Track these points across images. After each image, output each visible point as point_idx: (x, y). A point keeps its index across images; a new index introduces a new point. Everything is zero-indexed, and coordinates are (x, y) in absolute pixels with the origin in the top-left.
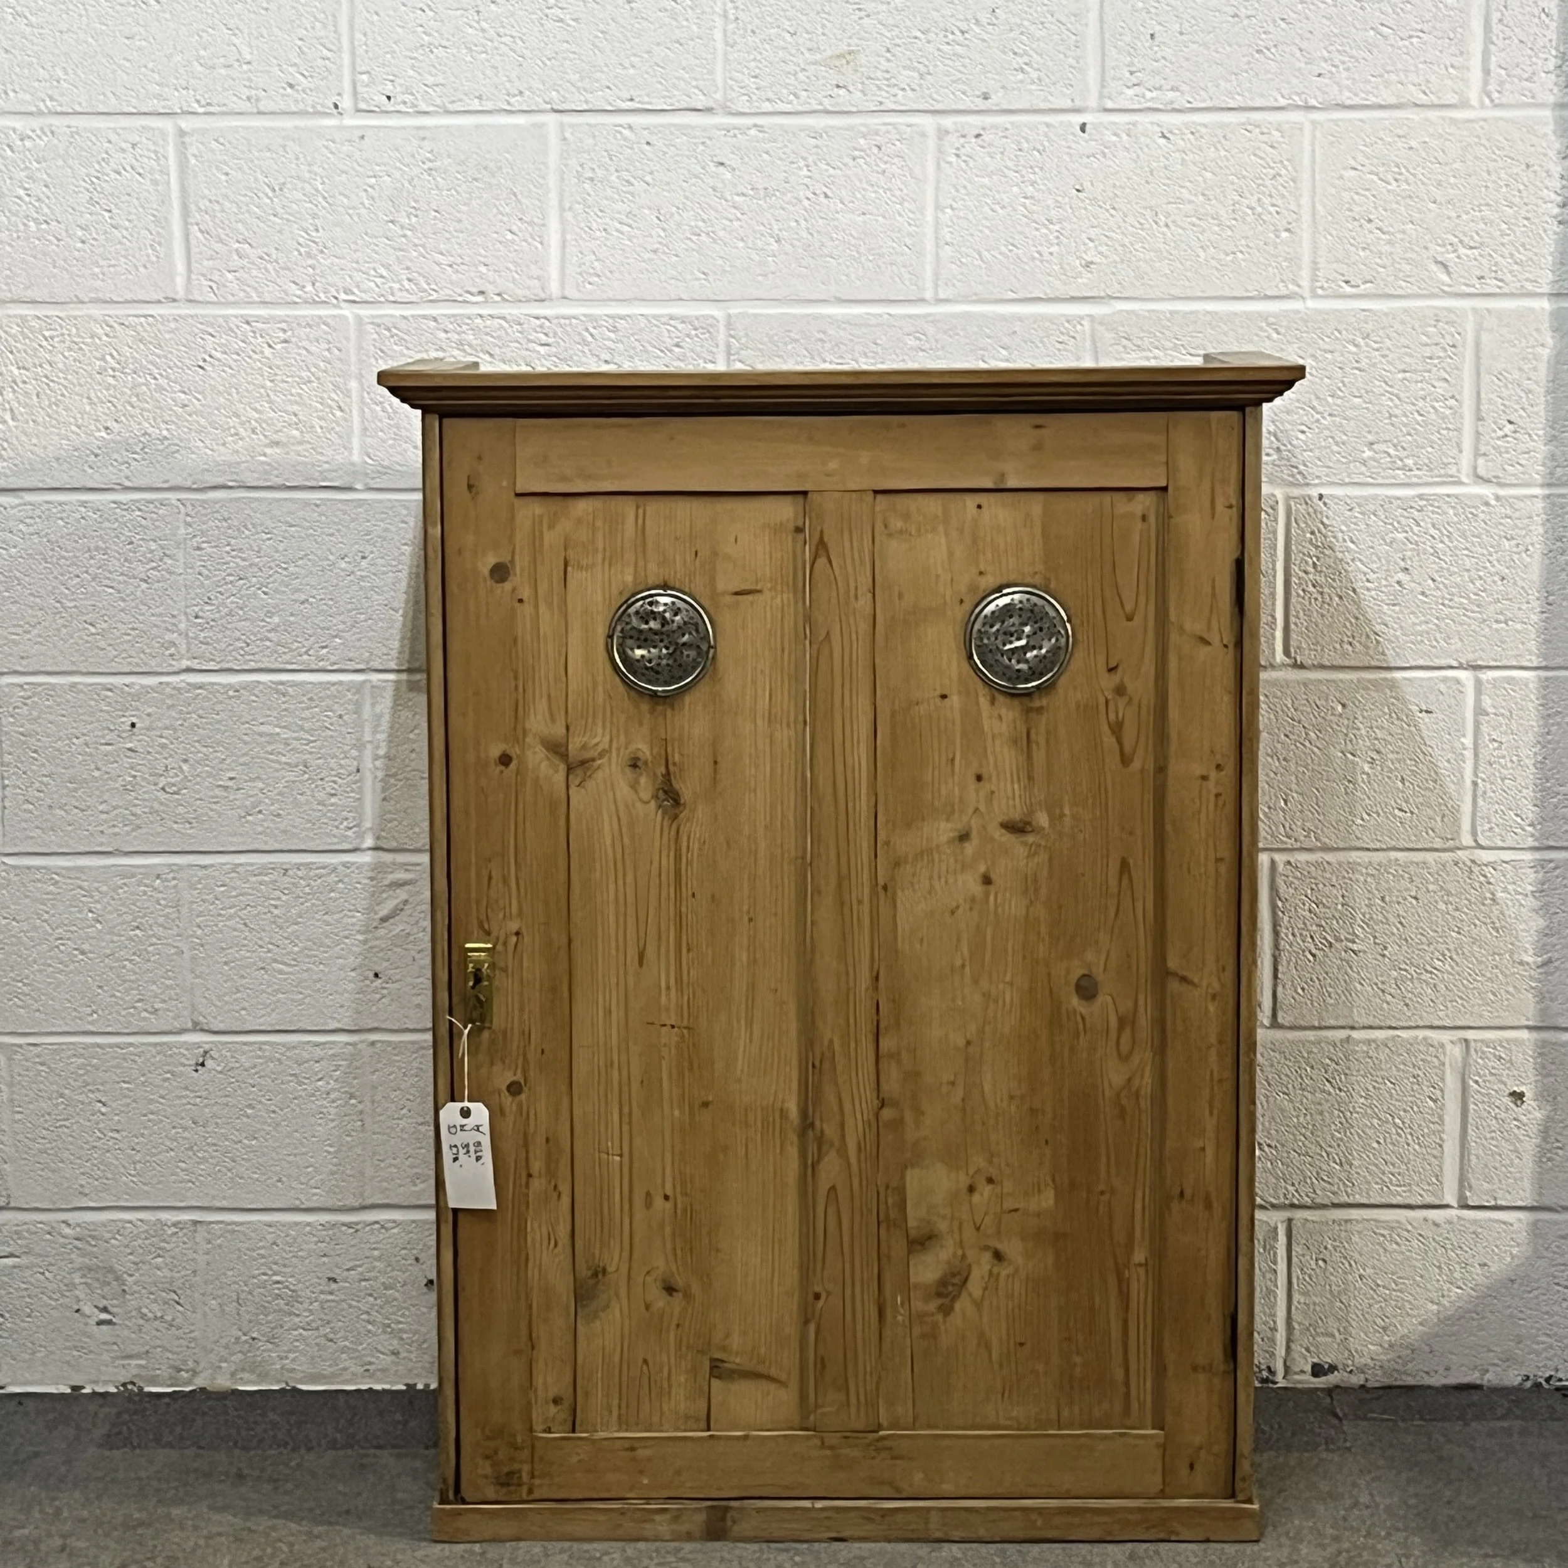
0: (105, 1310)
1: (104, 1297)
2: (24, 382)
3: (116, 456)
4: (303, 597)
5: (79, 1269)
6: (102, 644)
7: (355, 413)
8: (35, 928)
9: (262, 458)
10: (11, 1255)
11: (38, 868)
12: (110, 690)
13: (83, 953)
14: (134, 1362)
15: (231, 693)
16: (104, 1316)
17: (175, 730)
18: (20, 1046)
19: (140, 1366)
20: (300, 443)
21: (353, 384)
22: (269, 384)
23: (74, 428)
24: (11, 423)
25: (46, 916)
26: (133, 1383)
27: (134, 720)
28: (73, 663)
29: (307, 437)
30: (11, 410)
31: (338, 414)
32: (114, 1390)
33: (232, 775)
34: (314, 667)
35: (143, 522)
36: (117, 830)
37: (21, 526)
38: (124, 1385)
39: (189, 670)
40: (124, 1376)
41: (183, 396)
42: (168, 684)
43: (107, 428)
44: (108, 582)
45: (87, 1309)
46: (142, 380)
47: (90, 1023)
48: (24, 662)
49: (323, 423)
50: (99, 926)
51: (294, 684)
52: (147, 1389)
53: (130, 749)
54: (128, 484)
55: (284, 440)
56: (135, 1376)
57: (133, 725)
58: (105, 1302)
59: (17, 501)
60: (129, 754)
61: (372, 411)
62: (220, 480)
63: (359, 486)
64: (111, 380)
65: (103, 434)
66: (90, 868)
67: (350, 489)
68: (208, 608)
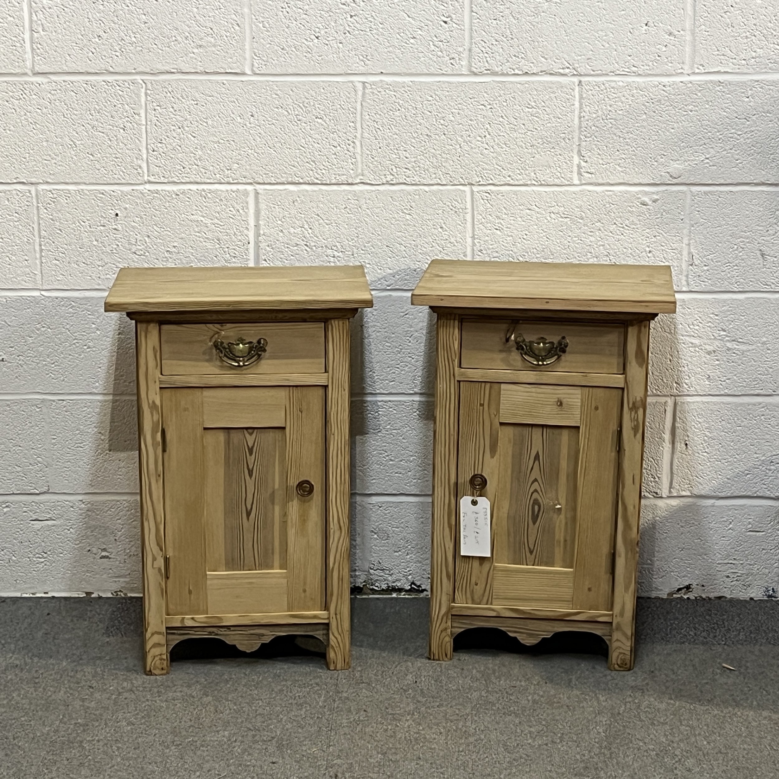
0: (104, 550)
1: (104, 544)
2: (50, 8)
3: (104, 53)
4: (216, 139)
5: (90, 527)
6: (98, 166)
7: (247, 27)
8: (61, 333)
9: (192, 55)
10: (51, 519)
11: (63, 298)
12: (103, 194)
13: (89, 348)
14: (122, 580)
15: (173, 196)
16: (104, 554)
17: (141, 218)
18: (54, 401)
19: (125, 582)
20: (214, 46)
21: (246, 10)
22: (195, 10)
23: (80, 37)
24: (42, 33)
25: (68, 326)
26: (120, 591)
27: (118, 212)
28: (81, 177)
29: (219, 43)
30: (42, 25)
31: (237, 28)
32: (110, 595)
33: (175, 244)
34: (223, 181)
35: (121, 93)
36: (108, 276)
37: (49, 95)
38: (115, 592)
39: (150, 182)
40: (115, 587)
41: (143, 16)
42: (137, 190)
43: (100, 36)
44: (100, 129)
45: (94, 550)
46: (120, 7)
47: (93, 388)
48: (52, 177)
49: (228, 34)
50: (98, 332)
51: (210, 191)
52: (129, 595)
53: (115, 229)
54: (111, 69)
55: (204, 44)
56: (122, 587)
57: (117, 215)
58: (105, 546)
59: (47, 80)
60: (114, 231)
61: (257, 26)
62: (167, 68)
63: (248, 72)
64: (101, 7)
65: (97, 40)
66: (92, 298)
67: (244, 74)
68: (160, 145)
